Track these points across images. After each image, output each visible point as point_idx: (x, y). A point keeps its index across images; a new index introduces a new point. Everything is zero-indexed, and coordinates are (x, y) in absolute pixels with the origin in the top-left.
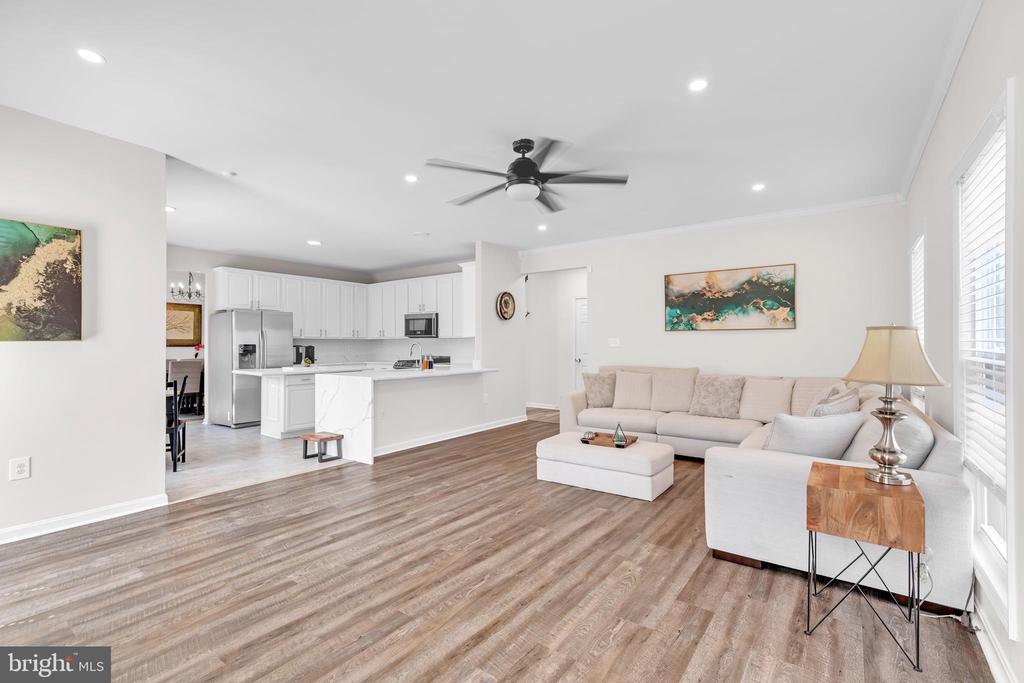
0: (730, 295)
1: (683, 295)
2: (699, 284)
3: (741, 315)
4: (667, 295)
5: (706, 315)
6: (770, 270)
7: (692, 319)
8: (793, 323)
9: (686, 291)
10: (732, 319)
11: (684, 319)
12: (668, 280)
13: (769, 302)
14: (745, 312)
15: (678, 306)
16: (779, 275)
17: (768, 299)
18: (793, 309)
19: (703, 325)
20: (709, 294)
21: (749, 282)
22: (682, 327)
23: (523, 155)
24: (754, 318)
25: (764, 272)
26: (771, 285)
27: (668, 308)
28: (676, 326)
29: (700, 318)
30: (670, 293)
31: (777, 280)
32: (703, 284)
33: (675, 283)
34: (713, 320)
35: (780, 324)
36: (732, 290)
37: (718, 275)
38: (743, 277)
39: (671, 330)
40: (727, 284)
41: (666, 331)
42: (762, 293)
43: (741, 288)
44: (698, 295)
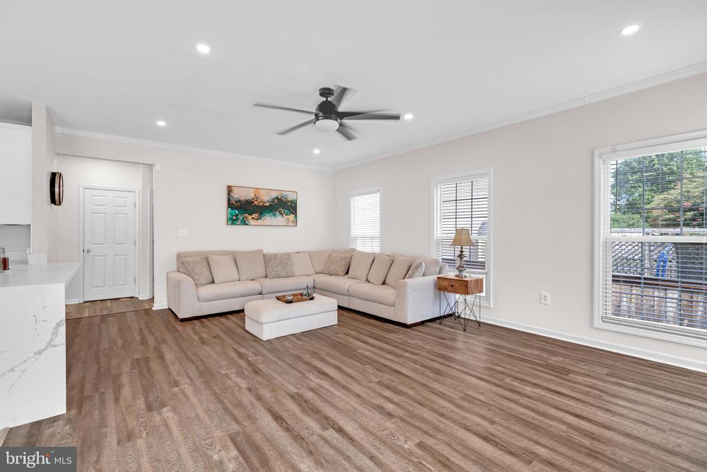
0: (268, 204)
1: (240, 201)
2: (250, 195)
3: (273, 217)
4: (229, 200)
5: (254, 216)
6: (287, 193)
7: (246, 217)
8: (295, 223)
9: (242, 199)
10: (268, 219)
11: (241, 218)
12: (230, 189)
13: (286, 211)
14: (275, 215)
15: (237, 208)
16: (291, 197)
17: (286, 209)
18: (296, 216)
19: (252, 222)
20: (256, 203)
21: (277, 198)
22: (239, 222)
23: (327, 99)
24: (279, 219)
25: (284, 193)
26: (287, 202)
27: (230, 209)
28: (235, 222)
29: (250, 217)
30: (231, 198)
31: (290, 199)
32: (253, 196)
33: (235, 192)
34: (258, 219)
35: (291, 224)
36: (269, 202)
37: (261, 191)
38: (274, 195)
39: (232, 224)
40: (266, 198)
41: (227, 224)
42: (284, 206)
43: (273, 201)
44: (249, 202)
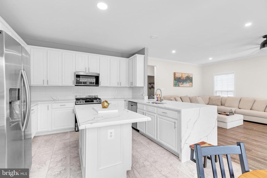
5: (181, 83)
7: (179, 84)
8: (192, 85)
9: (178, 77)
10: (185, 84)
12: (175, 74)
13: (190, 81)
14: (187, 83)
15: (177, 80)
18: (192, 83)
19: (181, 85)
20: (182, 78)
22: (177, 86)
25: (189, 75)
27: (174, 81)
30: (175, 77)
31: (191, 77)
32: (181, 76)
36: (185, 78)
37: (183, 74)
38: (186, 75)
40: (184, 76)
41: (174, 86)
42: (189, 79)
43: (186, 78)
44: (180, 78)
